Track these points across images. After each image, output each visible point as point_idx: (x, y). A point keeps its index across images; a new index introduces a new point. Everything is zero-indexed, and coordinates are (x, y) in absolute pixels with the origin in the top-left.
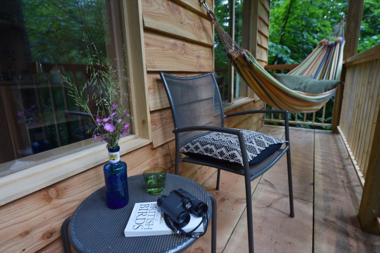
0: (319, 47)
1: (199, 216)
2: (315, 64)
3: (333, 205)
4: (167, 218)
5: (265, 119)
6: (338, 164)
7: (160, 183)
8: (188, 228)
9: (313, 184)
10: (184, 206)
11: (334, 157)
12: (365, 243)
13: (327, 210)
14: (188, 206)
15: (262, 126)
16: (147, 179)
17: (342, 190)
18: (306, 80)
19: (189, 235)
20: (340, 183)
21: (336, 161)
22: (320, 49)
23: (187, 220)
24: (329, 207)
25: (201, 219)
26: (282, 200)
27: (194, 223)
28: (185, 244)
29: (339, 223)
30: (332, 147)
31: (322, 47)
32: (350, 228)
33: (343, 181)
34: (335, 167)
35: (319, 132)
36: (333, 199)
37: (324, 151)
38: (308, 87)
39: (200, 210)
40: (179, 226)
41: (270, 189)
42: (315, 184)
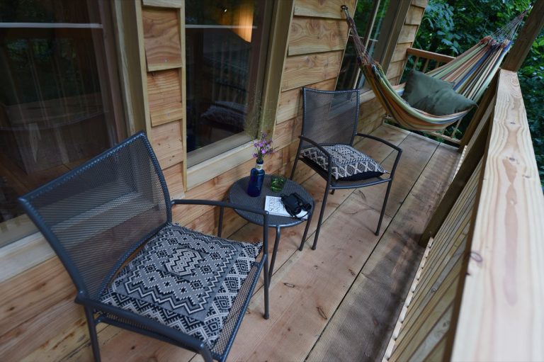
0: (479, 45)
1: (306, 210)
2: (464, 68)
3: (408, 223)
4: (287, 208)
5: (388, 117)
6: (438, 189)
7: (281, 185)
8: (299, 215)
9: (402, 203)
10: (299, 204)
11: (439, 181)
12: (414, 252)
13: (400, 226)
14: (301, 204)
15: (381, 124)
16: (272, 181)
17: (423, 213)
18: (444, 90)
19: (300, 219)
20: (427, 207)
21: (438, 185)
22: (479, 48)
23: (299, 212)
24: (404, 224)
25: (306, 212)
26: (368, 211)
27: (303, 214)
28: (293, 224)
29: (404, 236)
30: (445, 170)
31: (483, 46)
32: (410, 241)
33: (430, 206)
34: (432, 192)
35: (443, 147)
36: (412, 218)
37: (434, 172)
38: (440, 100)
39: (307, 207)
40: (295, 214)
41: (361, 200)
42: (404, 203)
